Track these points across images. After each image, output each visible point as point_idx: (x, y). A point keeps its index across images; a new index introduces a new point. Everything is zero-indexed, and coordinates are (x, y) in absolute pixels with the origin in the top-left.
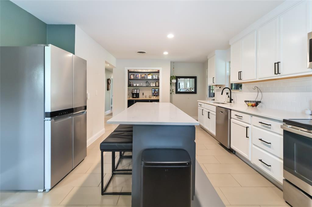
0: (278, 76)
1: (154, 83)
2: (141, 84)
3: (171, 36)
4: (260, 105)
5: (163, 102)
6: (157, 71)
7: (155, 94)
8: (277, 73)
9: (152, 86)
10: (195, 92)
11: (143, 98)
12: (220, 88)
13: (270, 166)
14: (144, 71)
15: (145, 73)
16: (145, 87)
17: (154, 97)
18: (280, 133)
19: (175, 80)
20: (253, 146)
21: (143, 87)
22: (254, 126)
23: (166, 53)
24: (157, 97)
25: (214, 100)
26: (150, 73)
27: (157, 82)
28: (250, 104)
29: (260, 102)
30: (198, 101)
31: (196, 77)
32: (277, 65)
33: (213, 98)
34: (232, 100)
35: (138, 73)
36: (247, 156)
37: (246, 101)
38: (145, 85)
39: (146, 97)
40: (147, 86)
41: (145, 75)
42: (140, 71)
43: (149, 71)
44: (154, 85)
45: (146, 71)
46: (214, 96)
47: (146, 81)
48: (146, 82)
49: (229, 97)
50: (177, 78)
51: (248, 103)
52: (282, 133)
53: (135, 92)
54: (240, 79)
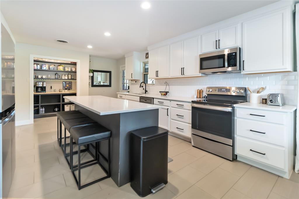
0: (183, 76)
1: (66, 75)
2: (49, 76)
3: (107, 34)
4: (168, 94)
5: (81, 95)
6: (70, 62)
7: (66, 87)
8: (183, 74)
9: (64, 78)
10: (110, 86)
11: (51, 92)
12: (136, 82)
13: (183, 129)
14: (53, 61)
15: (55, 64)
16: (54, 79)
17: (66, 91)
18: (189, 109)
19: (92, 73)
20: (172, 120)
21: (51, 79)
22: (172, 107)
23: (90, 47)
24: (69, 91)
25: (129, 92)
26: (61, 64)
27: (69, 74)
28: (163, 93)
29: (168, 92)
30: (117, 93)
31: (111, 71)
32: (183, 69)
33: (129, 90)
34: (147, 91)
35: (45, 63)
36: (167, 128)
37: (160, 92)
38: (53, 77)
39: (55, 91)
40: (56, 79)
41: (55, 66)
42: (46, 60)
43: (59, 62)
44: (66, 78)
45: (56, 61)
46: (129, 89)
47: (56, 72)
48: (56, 74)
49: (144, 89)
50: (93, 71)
51: (161, 93)
52: (191, 109)
53: (40, 84)
54: (157, 76)
